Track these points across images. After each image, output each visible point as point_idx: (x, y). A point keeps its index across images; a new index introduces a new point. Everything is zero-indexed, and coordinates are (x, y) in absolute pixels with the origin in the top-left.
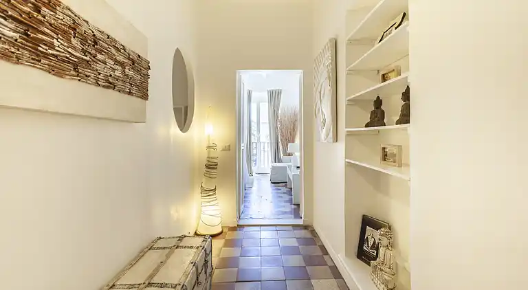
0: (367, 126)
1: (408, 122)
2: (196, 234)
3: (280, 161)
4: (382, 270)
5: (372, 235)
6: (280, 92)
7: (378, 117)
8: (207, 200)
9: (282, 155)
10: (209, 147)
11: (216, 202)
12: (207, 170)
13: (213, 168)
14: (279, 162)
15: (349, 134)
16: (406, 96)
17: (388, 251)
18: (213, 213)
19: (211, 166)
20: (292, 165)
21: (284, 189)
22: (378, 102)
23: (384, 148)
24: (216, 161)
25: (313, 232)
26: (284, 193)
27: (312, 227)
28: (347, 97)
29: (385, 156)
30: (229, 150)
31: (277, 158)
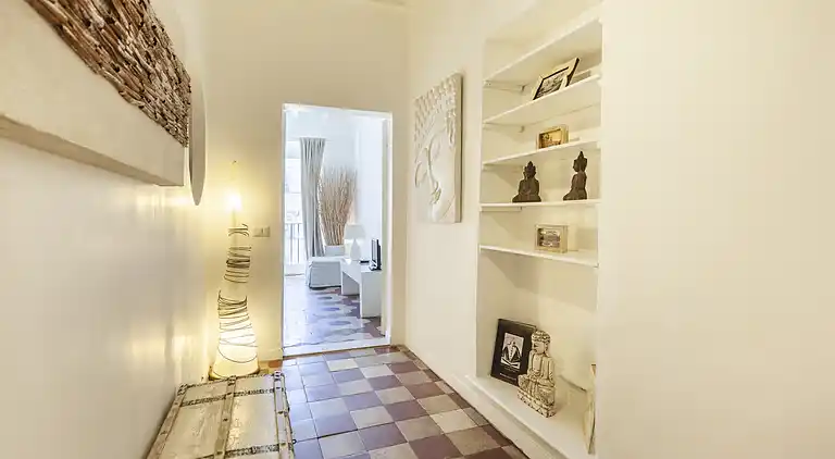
0: (515, 200)
1: (583, 196)
2: (210, 378)
3: (321, 253)
4: (537, 383)
5: (513, 343)
6: (321, 144)
7: (529, 189)
8: (228, 321)
9: (324, 244)
10: (235, 231)
11: (248, 322)
12: (229, 269)
13: (242, 267)
14: (319, 255)
15: (485, 212)
16: (581, 163)
17: (544, 358)
18: (244, 341)
19: (237, 263)
20: (350, 259)
21: (336, 298)
22: (531, 170)
23: (540, 230)
24: (247, 253)
25: (408, 353)
26: (339, 303)
27: (403, 346)
28: (482, 159)
29: (541, 240)
30: (268, 236)
31: (316, 250)
